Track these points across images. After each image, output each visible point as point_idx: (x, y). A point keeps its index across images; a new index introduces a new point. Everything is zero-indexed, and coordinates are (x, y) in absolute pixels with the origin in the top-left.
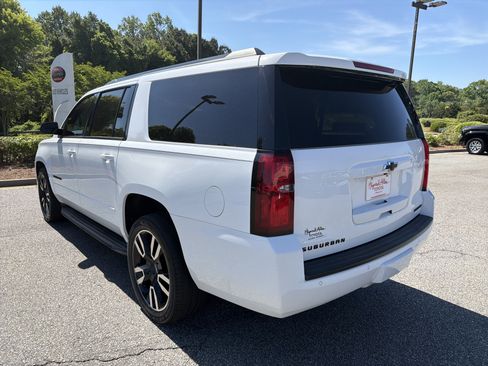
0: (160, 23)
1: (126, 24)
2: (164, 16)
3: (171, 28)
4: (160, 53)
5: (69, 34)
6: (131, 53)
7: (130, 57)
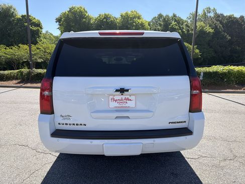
0: (209, 12)
1: (191, 16)
2: (212, 8)
3: (216, 13)
4: (205, 29)
5: (160, 25)
6: (188, 31)
7: (187, 33)
